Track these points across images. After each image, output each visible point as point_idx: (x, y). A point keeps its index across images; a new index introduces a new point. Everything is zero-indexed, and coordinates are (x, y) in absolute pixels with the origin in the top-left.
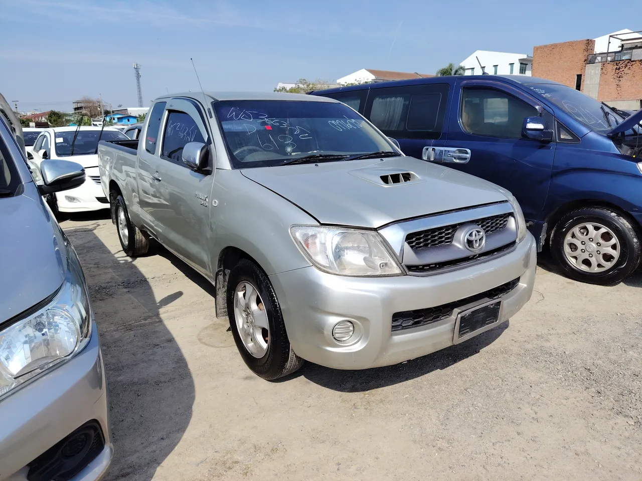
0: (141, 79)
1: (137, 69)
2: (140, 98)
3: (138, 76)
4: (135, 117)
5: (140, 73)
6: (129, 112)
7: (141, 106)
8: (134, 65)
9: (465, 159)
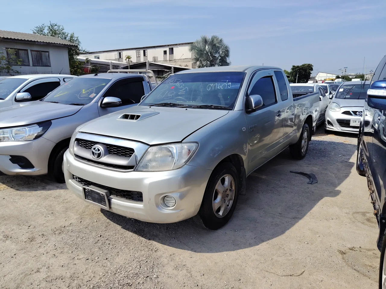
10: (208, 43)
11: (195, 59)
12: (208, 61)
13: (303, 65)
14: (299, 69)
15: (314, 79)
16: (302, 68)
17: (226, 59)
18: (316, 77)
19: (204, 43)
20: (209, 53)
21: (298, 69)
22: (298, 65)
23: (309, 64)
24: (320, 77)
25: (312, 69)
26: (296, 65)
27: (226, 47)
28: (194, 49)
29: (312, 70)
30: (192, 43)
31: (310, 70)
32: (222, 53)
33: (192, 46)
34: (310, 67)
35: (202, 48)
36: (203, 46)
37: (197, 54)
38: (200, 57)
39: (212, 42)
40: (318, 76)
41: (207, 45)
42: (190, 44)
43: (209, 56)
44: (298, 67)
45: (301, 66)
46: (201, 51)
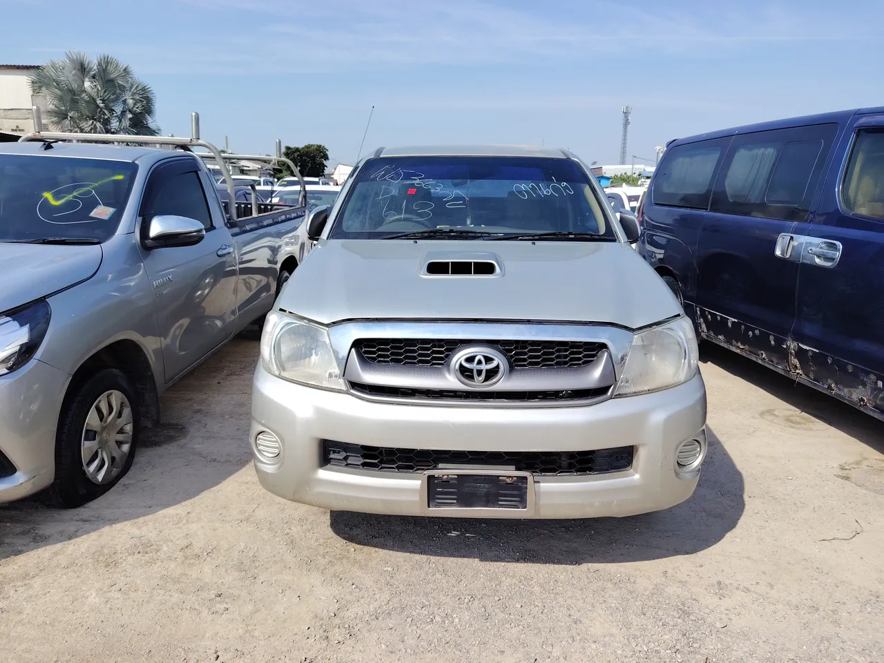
0: (629, 127)
1: (626, 114)
2: (624, 152)
3: (626, 123)
4: (608, 178)
5: (629, 118)
6: (603, 171)
7: (623, 163)
8: (623, 109)
9: (832, 259)
10: (89, 72)
11: (55, 112)
12: (95, 120)
13: (308, 147)
14: (301, 156)
15: (330, 177)
16: (307, 152)
17: (146, 119)
18: (333, 174)
19: (79, 73)
20: (99, 102)
21: (298, 155)
22: (297, 146)
23: (319, 144)
24: (342, 174)
25: (326, 158)
26: (292, 146)
27: (144, 89)
28: (48, 86)
29: (328, 158)
30: (38, 67)
31: (322, 157)
32: (135, 104)
33: (39, 75)
34: (322, 152)
35: (75, 86)
36: (75, 81)
37: (61, 99)
38: (71, 109)
39: (102, 74)
40: (337, 172)
41: (87, 79)
42: (32, 71)
43: (98, 107)
44: (297, 150)
45: (303, 148)
46: (72, 91)
